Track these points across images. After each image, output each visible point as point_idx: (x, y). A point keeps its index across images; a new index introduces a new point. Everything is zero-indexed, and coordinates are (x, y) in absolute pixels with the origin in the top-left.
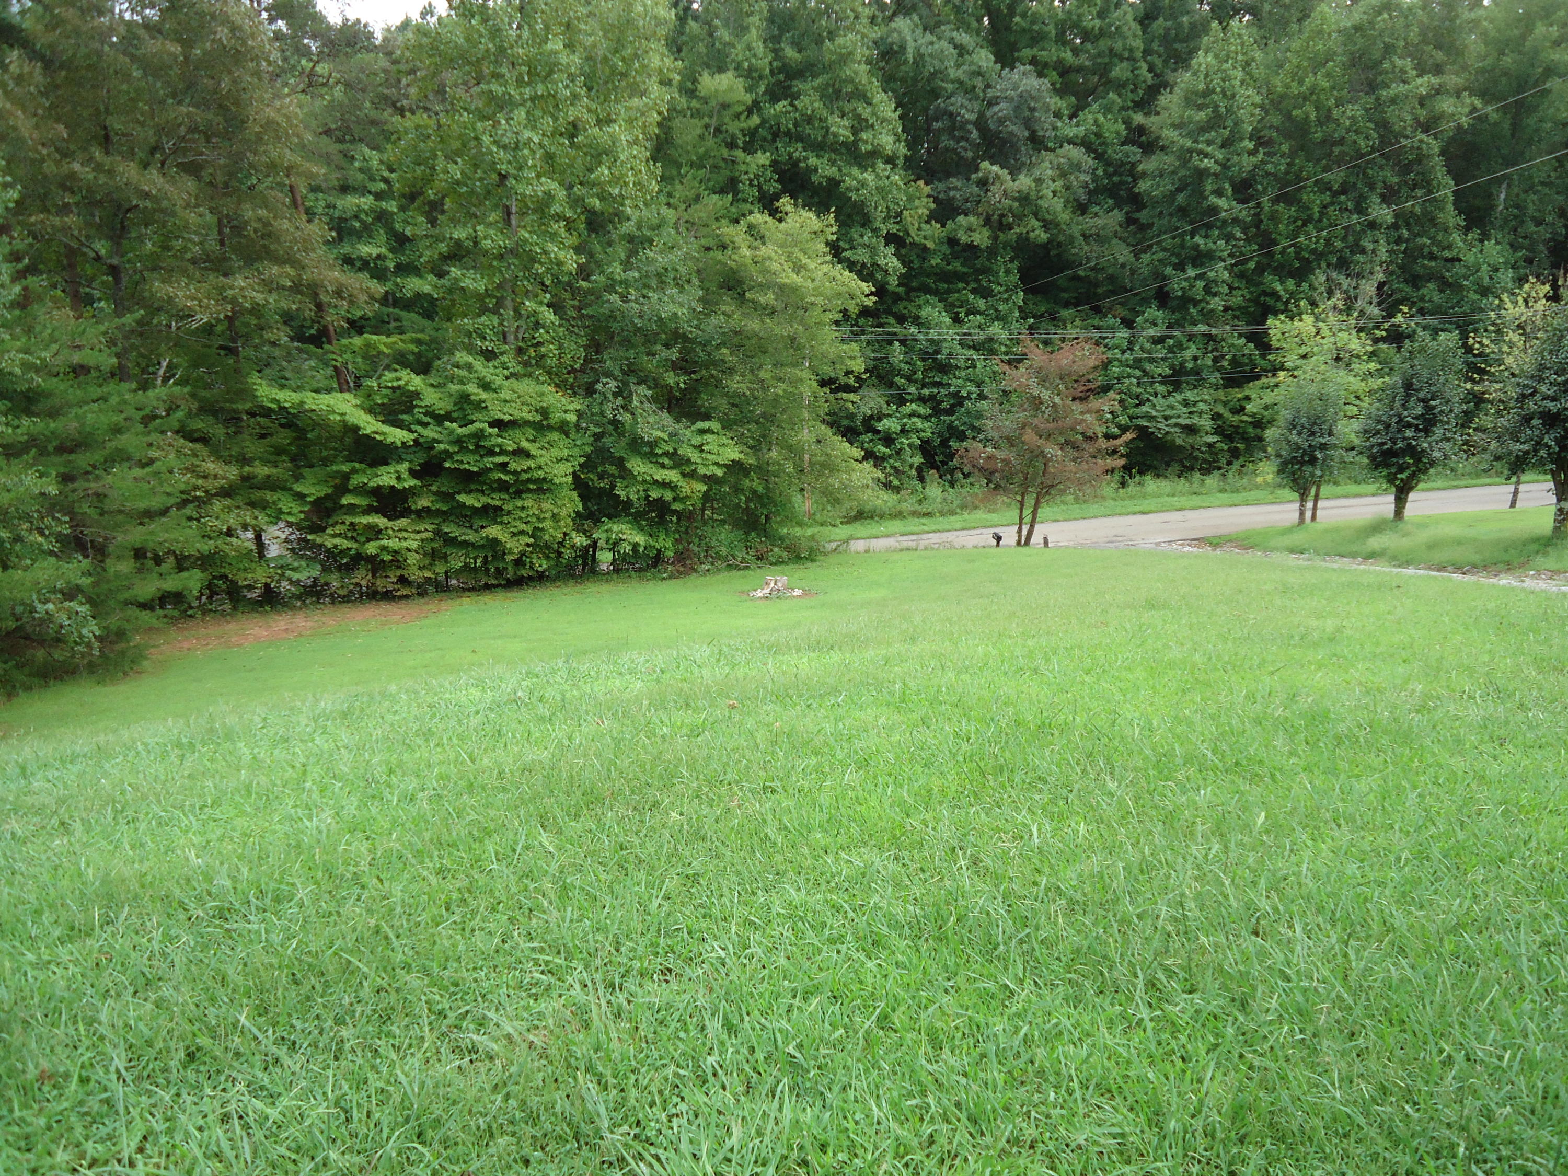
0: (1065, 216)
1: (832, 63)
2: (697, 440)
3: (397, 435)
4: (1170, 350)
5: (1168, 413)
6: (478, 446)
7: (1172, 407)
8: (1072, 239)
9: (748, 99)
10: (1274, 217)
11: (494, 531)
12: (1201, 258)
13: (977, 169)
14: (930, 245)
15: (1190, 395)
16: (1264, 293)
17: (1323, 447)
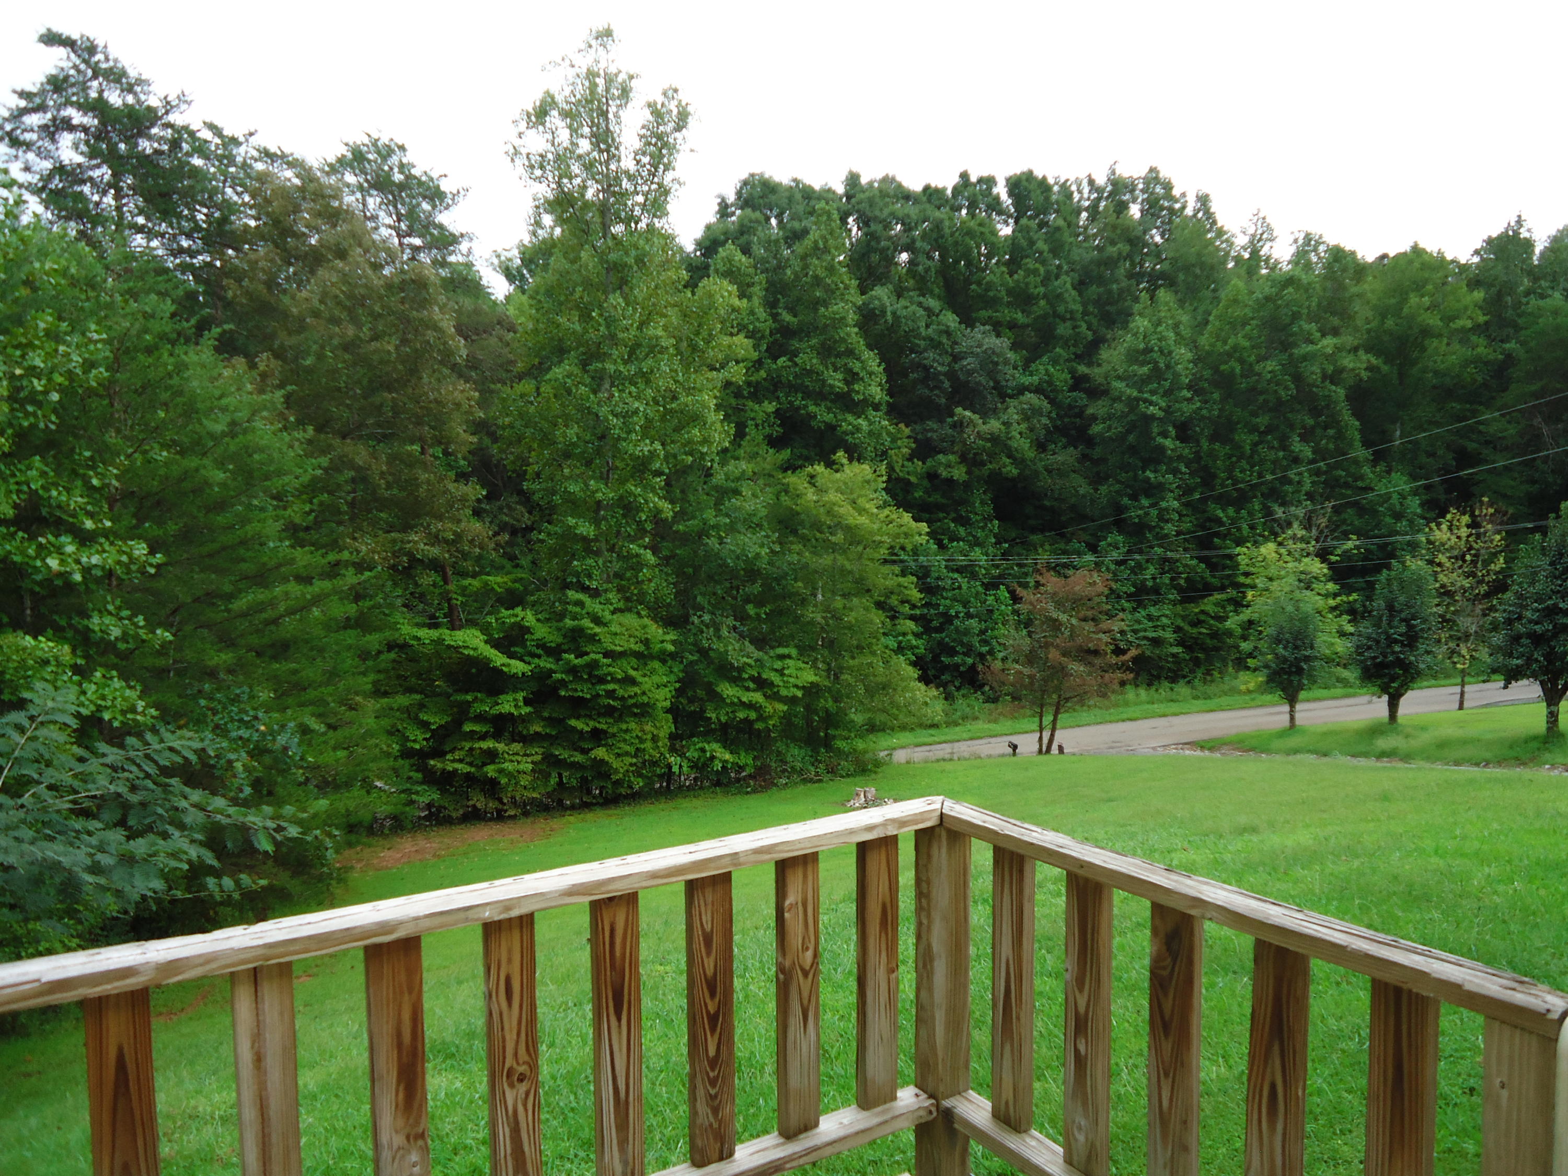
0: (1031, 454)
1: (826, 326)
2: (778, 665)
3: (518, 667)
4: (1133, 571)
5: (1136, 627)
6: (590, 675)
7: (1139, 622)
8: (1037, 473)
9: (755, 355)
10: (1212, 454)
11: (600, 753)
12: (1154, 491)
13: (952, 415)
14: (913, 479)
15: (1153, 611)
16: (1210, 520)
17: (1307, 659)
